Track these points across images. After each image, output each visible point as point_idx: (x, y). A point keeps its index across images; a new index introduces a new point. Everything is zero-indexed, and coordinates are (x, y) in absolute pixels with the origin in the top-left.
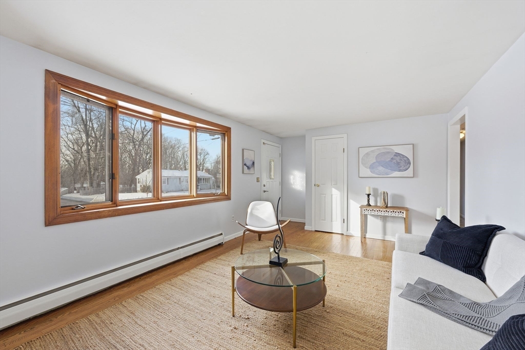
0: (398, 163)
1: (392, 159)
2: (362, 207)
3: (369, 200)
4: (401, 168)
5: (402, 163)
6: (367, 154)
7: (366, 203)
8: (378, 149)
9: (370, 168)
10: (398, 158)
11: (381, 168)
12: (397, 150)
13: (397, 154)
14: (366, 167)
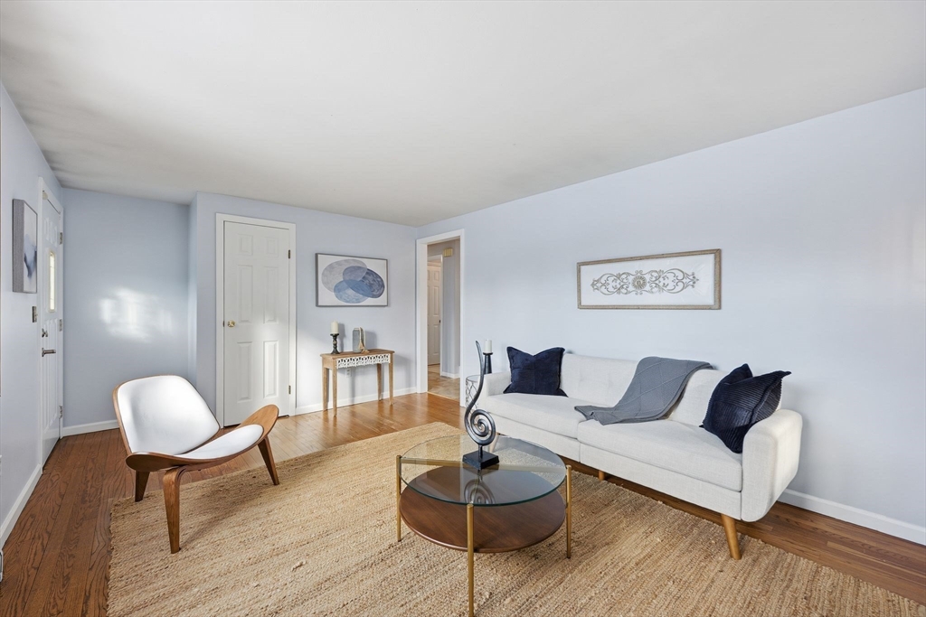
0: (371, 286)
1: (364, 278)
2: (324, 358)
3: (335, 345)
4: (375, 293)
5: (376, 286)
6: (331, 267)
7: (332, 350)
8: (345, 261)
9: (335, 291)
10: (370, 278)
11: (350, 292)
12: (371, 265)
13: (370, 272)
14: (329, 289)
